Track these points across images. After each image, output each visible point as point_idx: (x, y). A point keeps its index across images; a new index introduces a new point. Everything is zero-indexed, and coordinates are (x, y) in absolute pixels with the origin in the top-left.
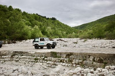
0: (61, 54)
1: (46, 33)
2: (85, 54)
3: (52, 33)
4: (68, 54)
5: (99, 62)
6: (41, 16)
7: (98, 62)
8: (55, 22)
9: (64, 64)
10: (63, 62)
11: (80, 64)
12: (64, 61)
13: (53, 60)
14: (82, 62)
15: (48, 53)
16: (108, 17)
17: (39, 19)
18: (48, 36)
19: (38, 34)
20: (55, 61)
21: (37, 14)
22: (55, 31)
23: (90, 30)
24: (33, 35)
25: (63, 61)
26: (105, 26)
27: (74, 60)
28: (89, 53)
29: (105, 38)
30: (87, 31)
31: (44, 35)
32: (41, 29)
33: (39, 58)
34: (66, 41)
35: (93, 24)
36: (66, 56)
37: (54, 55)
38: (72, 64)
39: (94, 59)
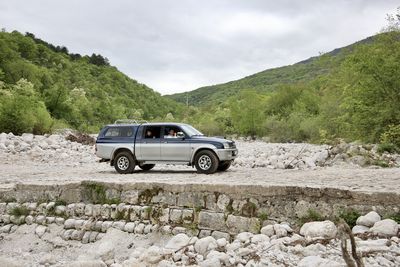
0: (120, 189)
1: (67, 110)
2: (204, 188)
3: (91, 111)
4: (148, 190)
5: (245, 213)
6: (45, 44)
7: (243, 215)
8: (102, 71)
9: (130, 225)
10: (129, 220)
11: (186, 222)
12: (133, 216)
13: (90, 213)
14: (193, 215)
15: (71, 187)
16: (277, 69)
17: (39, 56)
18: (72, 124)
19: (30, 112)
20: (99, 217)
21: (30, 35)
22: (103, 105)
23: (223, 107)
24: (10, 115)
25: (126, 213)
26: (268, 98)
28: (217, 186)
29: (267, 138)
30: (213, 112)
31: (58, 118)
32: (47, 95)
33: (33, 205)
35: (233, 90)
36: (140, 196)
37: (94, 195)
38: (161, 224)
39: (231, 202)
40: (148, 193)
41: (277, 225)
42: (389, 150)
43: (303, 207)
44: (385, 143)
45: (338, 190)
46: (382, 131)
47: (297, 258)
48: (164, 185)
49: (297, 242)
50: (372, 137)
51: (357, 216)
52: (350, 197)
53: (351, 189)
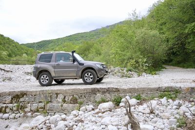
2: (50, 92)
4: (17, 95)
7: (71, 103)
9: (6, 115)
10: (5, 112)
11: (40, 110)
12: (8, 110)
14: (44, 106)
25: (4, 109)
27: (30, 104)
28: (57, 90)
34: (8, 70)
35: (60, 43)
36: (12, 99)
38: (25, 113)
39: (65, 98)
40: (17, 97)
41: (87, 106)
42: (130, 70)
43: (99, 96)
44: (129, 67)
45: (113, 88)
46: (127, 63)
48: (27, 91)
50: (124, 65)
51: (121, 98)
52: (119, 91)
53: (119, 87)
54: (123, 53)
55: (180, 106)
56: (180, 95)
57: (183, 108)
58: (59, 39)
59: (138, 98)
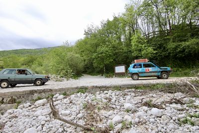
5: (10, 102)
39: (3, 99)
41: (25, 104)
42: (62, 77)
43: (36, 96)
44: (62, 75)
47: (33, 112)
49: (33, 108)
50: (58, 73)
51: (53, 96)
52: (52, 91)
53: (52, 88)
54: (58, 66)
55: (86, 96)
56: (87, 91)
57: (88, 97)
58: (5, 51)
59: (65, 94)
